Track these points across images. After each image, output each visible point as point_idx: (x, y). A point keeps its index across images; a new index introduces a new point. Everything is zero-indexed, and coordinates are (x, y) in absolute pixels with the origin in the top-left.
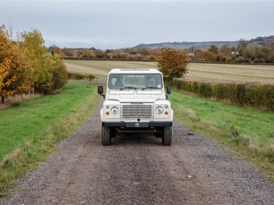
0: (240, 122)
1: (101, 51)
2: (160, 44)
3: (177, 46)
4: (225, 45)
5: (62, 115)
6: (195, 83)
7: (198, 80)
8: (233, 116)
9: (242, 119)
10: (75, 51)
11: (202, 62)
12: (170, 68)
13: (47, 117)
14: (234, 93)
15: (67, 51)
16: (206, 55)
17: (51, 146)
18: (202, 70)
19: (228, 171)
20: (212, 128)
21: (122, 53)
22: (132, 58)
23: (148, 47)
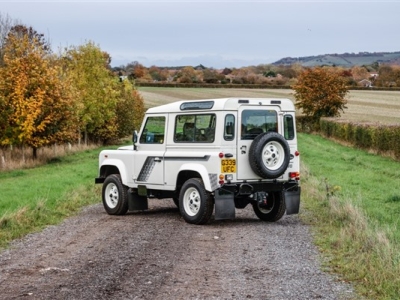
1: (215, 71)
2: (320, 58)
3: (350, 59)
6: (350, 126)
10: (170, 71)
15: (157, 72)
21: (250, 75)
22: (265, 82)
23: (298, 63)
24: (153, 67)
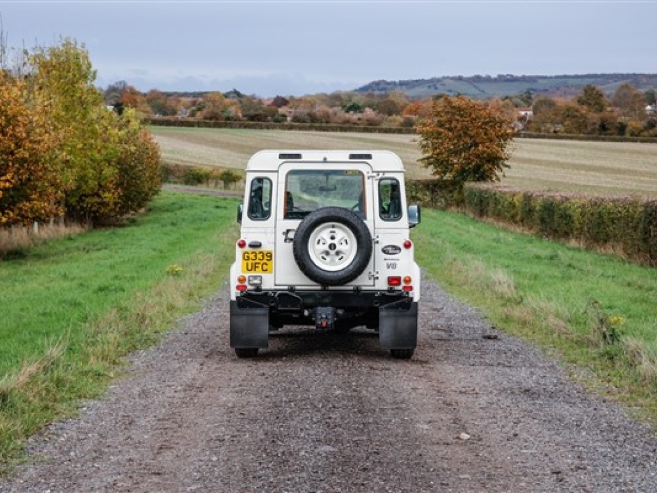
0: (636, 308)
1: (260, 102)
2: (433, 82)
3: (483, 86)
4: (626, 86)
5: (142, 283)
6: (528, 198)
7: (535, 189)
8: (619, 291)
9: (644, 301)
10: (185, 100)
11: (556, 135)
12: (457, 153)
13: (101, 289)
14: (635, 228)
15: (161, 101)
16: (569, 114)
17: (114, 363)
18: (553, 158)
20: (552, 320)
21: (320, 109)
22: (348, 121)
23: (398, 90)
24: (153, 92)
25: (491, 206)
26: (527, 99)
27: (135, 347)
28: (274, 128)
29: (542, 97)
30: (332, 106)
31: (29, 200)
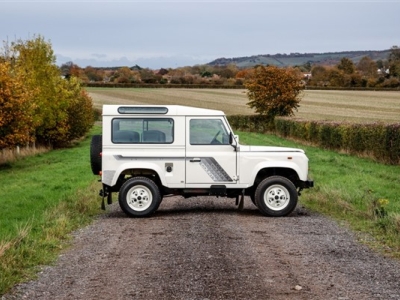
0: (390, 192)
1: (152, 72)
2: (253, 58)
3: (282, 60)
4: (366, 58)
5: (82, 183)
6: (314, 125)
7: (317, 119)
8: (377, 181)
9: (393, 187)
10: (107, 72)
11: (326, 88)
12: (269, 99)
13: (56, 188)
14: (381, 142)
15: (93, 73)
16: (333, 75)
17: (63, 238)
18: (325, 101)
19: (365, 278)
20: (341, 202)
21: (187, 75)
22: (203, 82)
23: (232, 63)
24: (88, 67)
25: (291, 130)
26: (308, 67)
27: (77, 227)
28: (160, 87)
29: (317, 65)
30: (194, 73)
31: (13, 133)
